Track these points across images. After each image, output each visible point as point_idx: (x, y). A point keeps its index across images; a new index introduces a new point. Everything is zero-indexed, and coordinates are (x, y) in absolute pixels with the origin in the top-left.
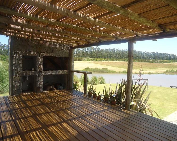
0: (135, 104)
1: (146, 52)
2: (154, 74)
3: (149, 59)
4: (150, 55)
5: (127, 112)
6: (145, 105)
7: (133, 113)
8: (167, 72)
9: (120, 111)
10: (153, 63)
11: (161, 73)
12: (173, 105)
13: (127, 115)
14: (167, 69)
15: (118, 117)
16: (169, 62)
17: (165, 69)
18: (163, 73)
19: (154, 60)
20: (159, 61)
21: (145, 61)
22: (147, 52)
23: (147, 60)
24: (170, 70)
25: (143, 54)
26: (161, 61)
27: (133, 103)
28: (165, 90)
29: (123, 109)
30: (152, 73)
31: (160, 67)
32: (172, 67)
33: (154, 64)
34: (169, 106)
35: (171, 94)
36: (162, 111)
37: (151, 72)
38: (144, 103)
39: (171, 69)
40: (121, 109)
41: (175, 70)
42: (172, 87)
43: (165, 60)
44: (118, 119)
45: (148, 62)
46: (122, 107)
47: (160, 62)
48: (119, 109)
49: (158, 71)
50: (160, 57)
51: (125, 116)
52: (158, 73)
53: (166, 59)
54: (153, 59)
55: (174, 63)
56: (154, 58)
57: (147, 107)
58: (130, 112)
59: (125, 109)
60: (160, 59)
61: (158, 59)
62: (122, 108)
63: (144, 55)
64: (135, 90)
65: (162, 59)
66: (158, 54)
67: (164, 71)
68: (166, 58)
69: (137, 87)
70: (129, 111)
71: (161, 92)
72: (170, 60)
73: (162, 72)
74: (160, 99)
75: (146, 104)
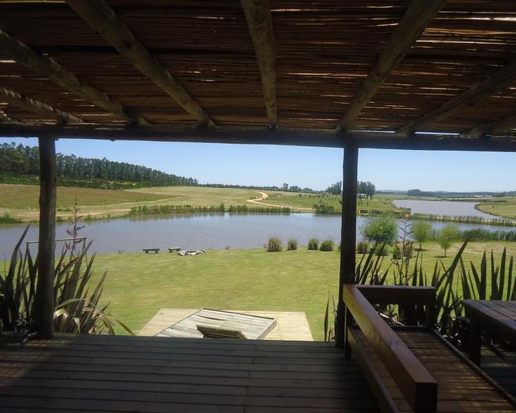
0: (66, 316)
1: (72, 155)
2: (101, 219)
3: (84, 177)
4: (86, 165)
5: (44, 345)
6: (93, 311)
7: (63, 342)
8: (133, 214)
9: (22, 348)
10: (97, 189)
11: (120, 217)
12: (154, 294)
13: (47, 353)
14: (133, 206)
15: (20, 368)
16: (137, 187)
17: (128, 205)
18: (125, 217)
19: (98, 180)
20: (112, 183)
21: (73, 184)
22: (77, 157)
23: (77, 181)
24: (140, 207)
25: (65, 161)
26: (118, 183)
27: (57, 313)
28: (131, 260)
29: (31, 339)
30: (96, 219)
31: (114, 199)
32: (145, 200)
33: (98, 191)
34: (145, 301)
35: (147, 268)
36: (131, 317)
37: (93, 214)
38: (89, 306)
39: (142, 204)
40: (23, 343)
41: (151, 207)
42: (147, 251)
43: (127, 181)
44: (20, 373)
45: (81, 185)
46: (25, 336)
47: (116, 187)
48: (20, 344)
49: (111, 211)
50: (113, 173)
51: (41, 358)
52: (111, 216)
53: (129, 179)
54: (96, 177)
55: (147, 189)
56: (99, 176)
57: (98, 315)
58: (55, 342)
59: (38, 338)
60: (113, 179)
61: (110, 179)
62: (25, 340)
63: (67, 166)
64: (61, 274)
65: (118, 178)
66: (108, 163)
67: (126, 212)
68: (129, 176)
69: (66, 264)
70: (50, 342)
71: (124, 269)
72: (139, 181)
73: (122, 215)
74: (121, 287)
75: (95, 308)
